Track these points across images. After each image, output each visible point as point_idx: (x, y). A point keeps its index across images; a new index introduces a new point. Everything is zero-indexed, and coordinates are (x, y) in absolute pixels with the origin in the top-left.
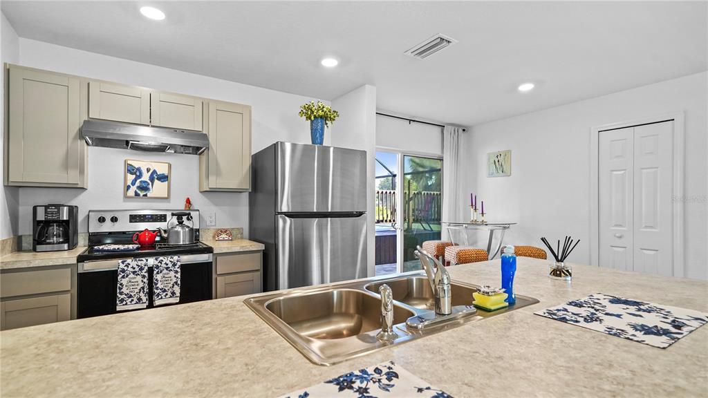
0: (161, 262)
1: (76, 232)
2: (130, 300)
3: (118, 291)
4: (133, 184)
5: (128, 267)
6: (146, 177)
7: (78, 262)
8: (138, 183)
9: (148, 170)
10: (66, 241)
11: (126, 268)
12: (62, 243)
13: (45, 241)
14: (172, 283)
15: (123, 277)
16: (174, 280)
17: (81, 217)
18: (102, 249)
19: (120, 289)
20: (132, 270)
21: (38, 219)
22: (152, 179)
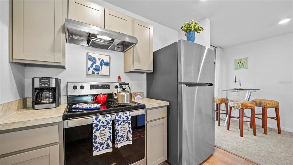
0: (120, 117)
1: (60, 96)
2: (102, 146)
3: (93, 141)
4: (92, 67)
5: (99, 122)
6: (98, 63)
7: (63, 120)
8: (94, 67)
9: (99, 59)
10: (54, 101)
11: (98, 123)
12: (52, 103)
13: (40, 102)
14: (127, 131)
15: (97, 130)
16: (128, 129)
17: (63, 86)
18: (78, 107)
19: (95, 139)
20: (102, 124)
21: (35, 87)
22: (101, 65)
